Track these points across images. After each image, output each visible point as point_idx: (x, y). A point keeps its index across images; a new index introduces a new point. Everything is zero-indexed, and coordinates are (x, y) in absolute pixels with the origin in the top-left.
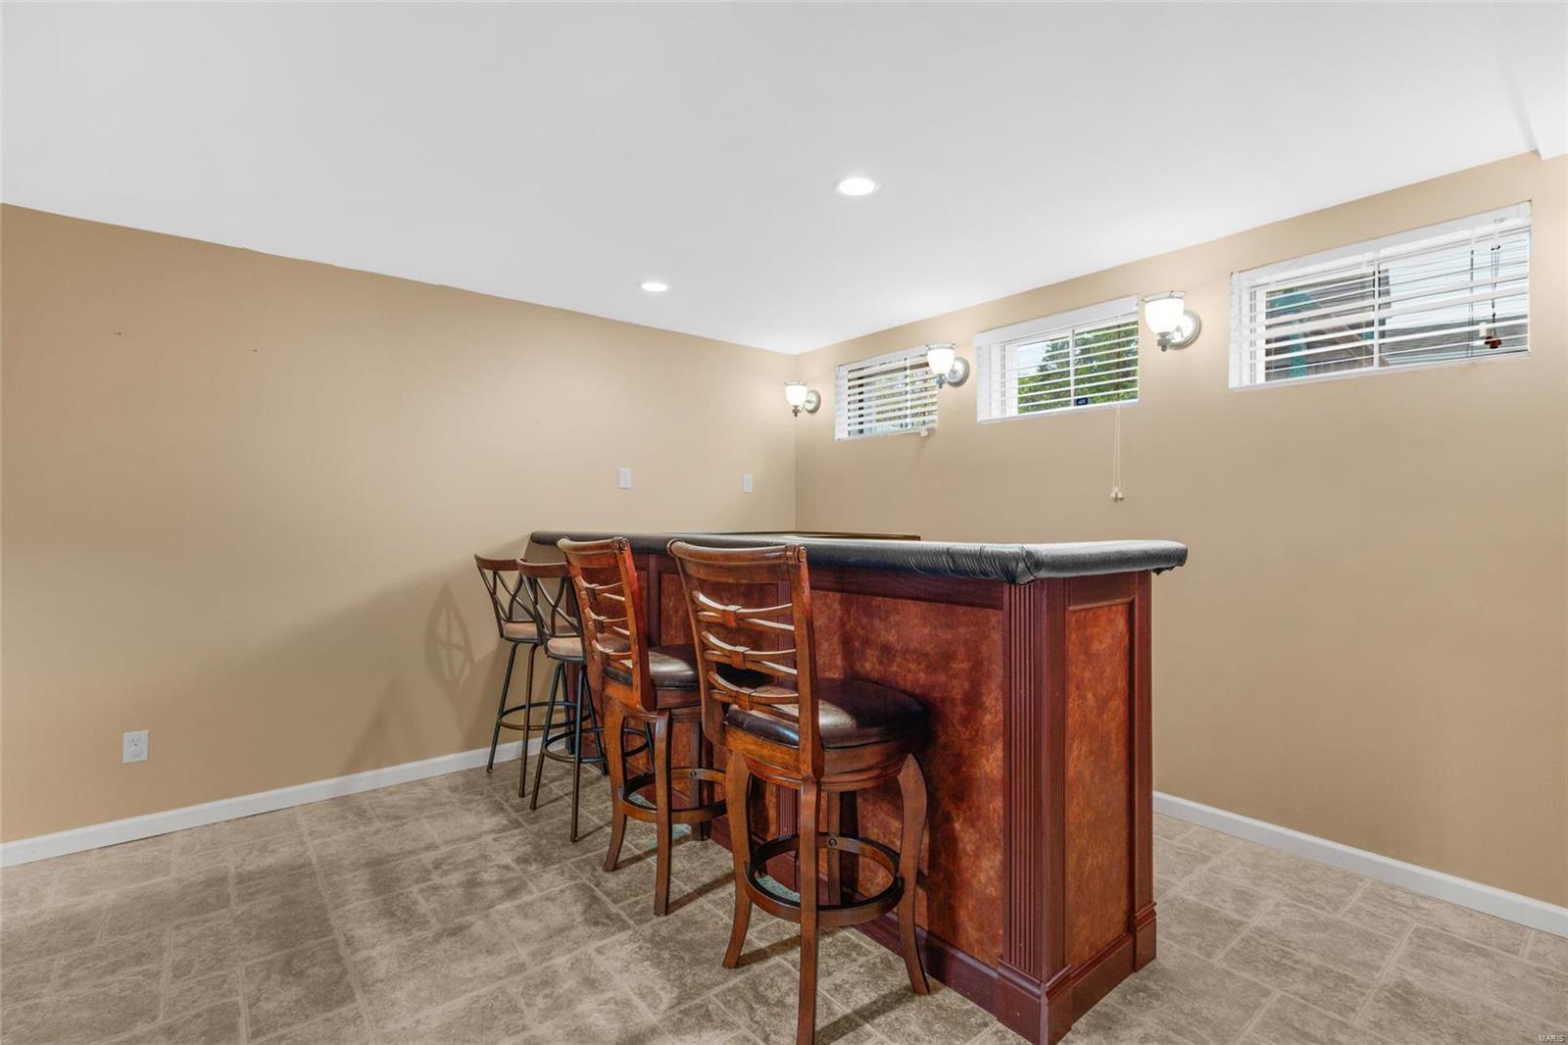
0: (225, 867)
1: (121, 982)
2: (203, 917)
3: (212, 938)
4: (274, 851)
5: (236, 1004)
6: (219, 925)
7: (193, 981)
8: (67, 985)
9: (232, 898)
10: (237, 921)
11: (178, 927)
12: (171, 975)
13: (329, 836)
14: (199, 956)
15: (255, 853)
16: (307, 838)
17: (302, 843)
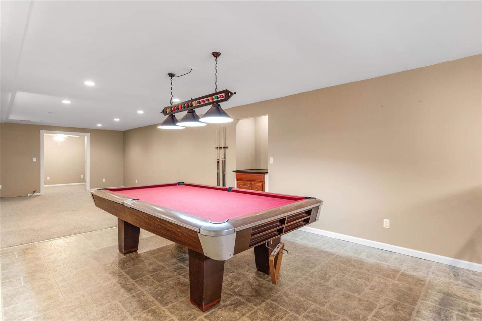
0: (401, 269)
1: (360, 282)
2: (386, 278)
3: (384, 285)
4: (417, 272)
5: (376, 305)
6: (388, 283)
7: (373, 292)
8: (351, 276)
9: (397, 278)
10: (393, 285)
11: (379, 277)
12: (369, 288)
13: (438, 277)
14: (378, 287)
15: (412, 269)
16: (430, 273)
17: (428, 274)
